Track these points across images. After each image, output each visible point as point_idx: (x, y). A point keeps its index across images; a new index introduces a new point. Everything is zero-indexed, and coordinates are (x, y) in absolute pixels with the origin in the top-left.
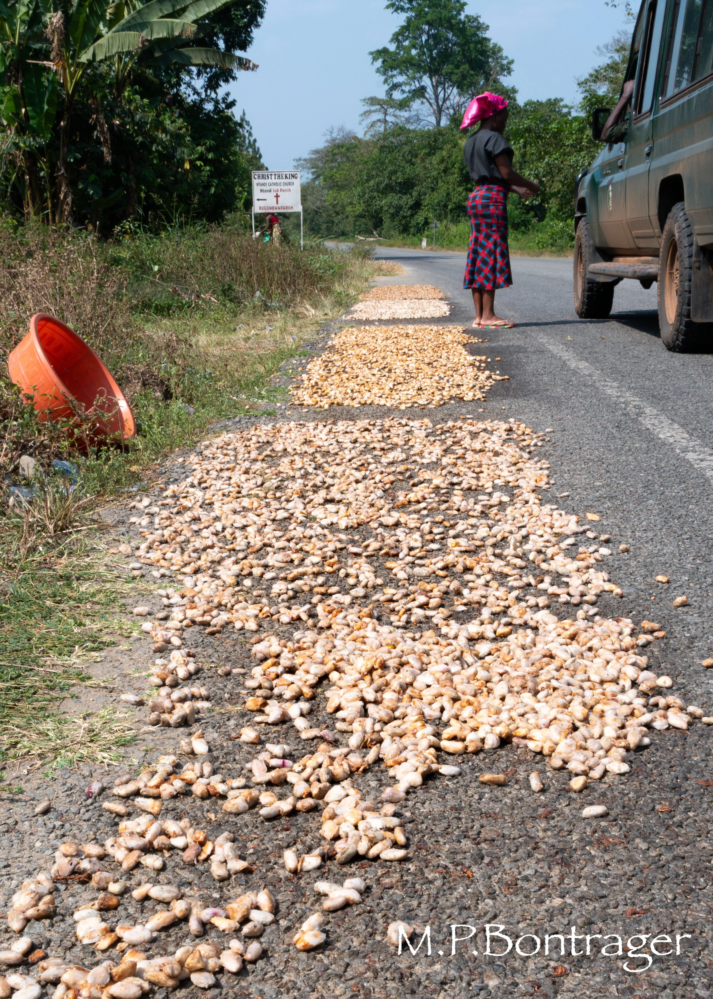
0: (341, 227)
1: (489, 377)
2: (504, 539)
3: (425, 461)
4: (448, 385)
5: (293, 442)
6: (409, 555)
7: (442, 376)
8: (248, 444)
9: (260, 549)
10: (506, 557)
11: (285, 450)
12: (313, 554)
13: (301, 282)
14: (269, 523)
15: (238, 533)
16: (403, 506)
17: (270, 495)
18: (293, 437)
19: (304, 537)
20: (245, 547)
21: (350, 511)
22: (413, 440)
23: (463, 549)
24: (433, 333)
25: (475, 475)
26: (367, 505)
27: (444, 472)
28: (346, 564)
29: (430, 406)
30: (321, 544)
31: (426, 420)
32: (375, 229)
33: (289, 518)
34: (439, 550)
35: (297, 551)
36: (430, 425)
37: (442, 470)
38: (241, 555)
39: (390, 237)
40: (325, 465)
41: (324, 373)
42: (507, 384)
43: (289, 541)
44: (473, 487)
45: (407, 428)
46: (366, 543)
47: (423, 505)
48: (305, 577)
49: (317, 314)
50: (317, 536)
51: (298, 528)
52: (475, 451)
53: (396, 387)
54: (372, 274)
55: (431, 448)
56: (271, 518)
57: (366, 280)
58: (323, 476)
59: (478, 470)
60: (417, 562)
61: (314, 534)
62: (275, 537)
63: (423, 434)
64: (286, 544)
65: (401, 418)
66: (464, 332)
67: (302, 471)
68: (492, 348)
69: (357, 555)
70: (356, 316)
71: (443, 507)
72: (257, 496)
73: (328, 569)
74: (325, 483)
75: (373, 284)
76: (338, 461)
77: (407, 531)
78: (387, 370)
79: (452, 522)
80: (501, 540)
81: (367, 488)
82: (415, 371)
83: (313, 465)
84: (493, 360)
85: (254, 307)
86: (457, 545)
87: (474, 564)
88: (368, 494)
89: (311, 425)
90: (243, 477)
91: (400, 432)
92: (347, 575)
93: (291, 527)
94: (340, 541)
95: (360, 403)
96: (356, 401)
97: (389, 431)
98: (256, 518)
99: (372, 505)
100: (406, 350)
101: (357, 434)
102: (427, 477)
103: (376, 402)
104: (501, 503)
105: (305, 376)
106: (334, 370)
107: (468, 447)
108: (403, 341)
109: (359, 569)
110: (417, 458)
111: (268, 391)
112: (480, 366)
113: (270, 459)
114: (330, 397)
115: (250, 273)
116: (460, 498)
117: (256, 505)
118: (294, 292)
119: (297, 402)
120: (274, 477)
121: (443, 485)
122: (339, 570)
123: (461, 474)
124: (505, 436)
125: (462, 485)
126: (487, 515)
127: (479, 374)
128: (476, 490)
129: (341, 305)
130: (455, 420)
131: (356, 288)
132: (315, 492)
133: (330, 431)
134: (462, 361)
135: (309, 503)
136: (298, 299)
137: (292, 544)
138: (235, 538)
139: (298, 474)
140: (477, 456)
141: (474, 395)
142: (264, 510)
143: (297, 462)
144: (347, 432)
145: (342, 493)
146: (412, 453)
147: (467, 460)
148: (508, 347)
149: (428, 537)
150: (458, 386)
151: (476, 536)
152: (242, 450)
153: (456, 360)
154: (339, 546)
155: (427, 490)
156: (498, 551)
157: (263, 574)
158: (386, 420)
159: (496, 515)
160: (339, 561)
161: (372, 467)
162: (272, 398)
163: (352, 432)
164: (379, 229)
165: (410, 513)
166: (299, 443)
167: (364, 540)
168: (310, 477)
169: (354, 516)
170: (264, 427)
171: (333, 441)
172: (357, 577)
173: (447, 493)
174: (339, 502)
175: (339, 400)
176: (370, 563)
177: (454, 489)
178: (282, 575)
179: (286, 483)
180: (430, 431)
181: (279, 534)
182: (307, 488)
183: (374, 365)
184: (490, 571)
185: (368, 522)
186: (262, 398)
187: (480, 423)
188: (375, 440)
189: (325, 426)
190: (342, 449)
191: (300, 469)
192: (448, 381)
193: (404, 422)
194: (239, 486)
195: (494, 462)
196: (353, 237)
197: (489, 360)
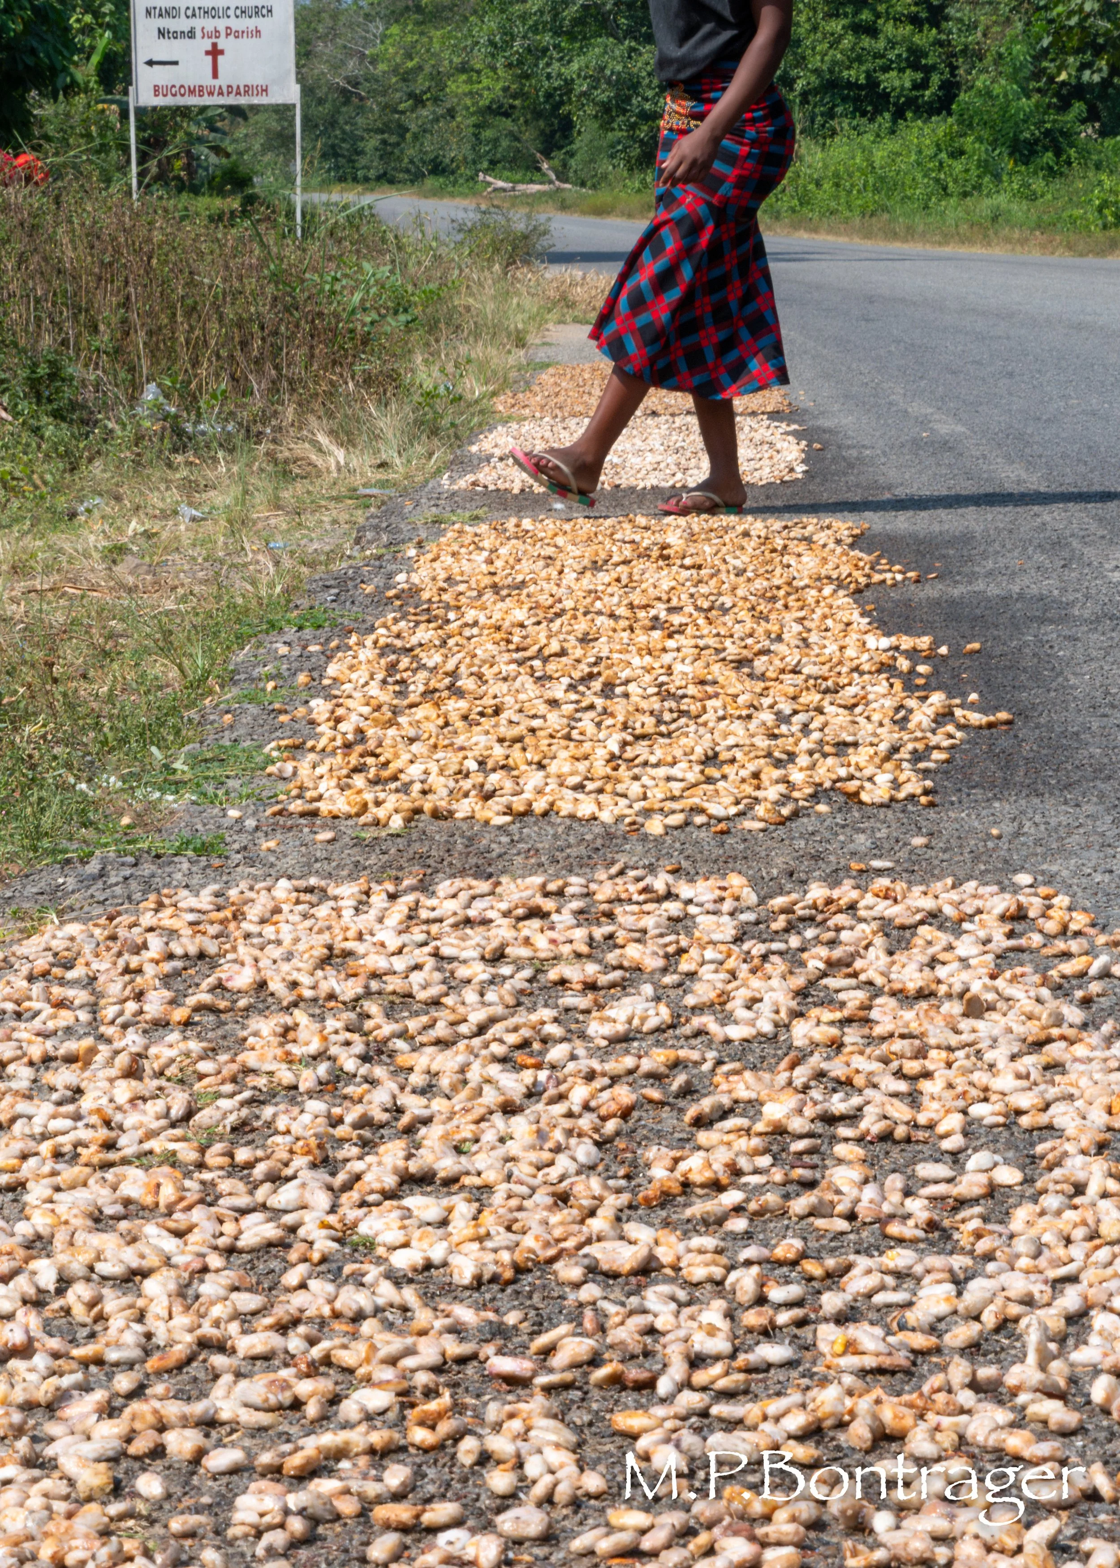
0: (429, 145)
1: (944, 717)
2: (1005, 1324)
3: (736, 1032)
4: (805, 744)
5: (289, 957)
6: (687, 1384)
7: (786, 708)
8: (134, 962)
9: (189, 1360)
10: (1014, 1392)
11: (262, 985)
12: (368, 1380)
13: (300, 354)
14: (215, 1261)
15: (112, 1302)
16: (666, 1199)
17: (213, 1157)
18: (287, 939)
19: (336, 1315)
20: (135, 1353)
21: (487, 1218)
22: (694, 952)
23: (870, 1362)
24: (750, 545)
25: (902, 1086)
26: (542, 1198)
27: (801, 1075)
28: (479, 1417)
29: (748, 824)
30: (391, 1343)
31: (736, 881)
32: (547, 153)
33: (284, 1245)
34: (790, 1364)
35: (313, 1370)
36: (750, 897)
37: (792, 1067)
38: (124, 1382)
39: (596, 182)
40: (400, 1044)
41: (385, 696)
42: (1004, 743)
43: (283, 1328)
44: (900, 1132)
45: (673, 908)
46: (543, 1340)
47: (732, 1197)
48: (345, 1464)
49: (354, 463)
50: (378, 1310)
51: (313, 1284)
52: (901, 996)
53: (630, 753)
54: (538, 319)
55: (756, 983)
56: (222, 1242)
57: (520, 342)
58: (394, 1086)
59: (912, 1067)
60: (719, 1409)
61: (368, 1308)
62: (236, 1315)
63: (727, 929)
64: (275, 1340)
65: (652, 869)
66: (857, 542)
67: (322, 1069)
68: (952, 602)
69: (514, 1382)
70: (486, 476)
71: (800, 1204)
72: (171, 1160)
73: (420, 1435)
74: (399, 1111)
75: (541, 355)
76: (441, 1030)
77: (682, 1295)
78: (597, 685)
79: (831, 1263)
80: (997, 1330)
81: (541, 1135)
82: (692, 690)
83: (359, 1048)
84: (956, 652)
85: (139, 439)
86: (851, 1348)
87: (909, 1421)
88: (546, 1156)
89: (348, 891)
90: (123, 1091)
91: (648, 922)
92: (485, 1459)
93: (292, 1278)
94: (456, 1330)
95: (509, 810)
96: (497, 804)
97: (610, 916)
98: (170, 1244)
99: (563, 1199)
100: (660, 610)
101: (502, 931)
102: (743, 1094)
103: (565, 808)
104: (992, 1191)
105: (320, 707)
106: (417, 685)
107: (879, 981)
108: (651, 577)
109: (524, 1436)
110: (708, 1021)
111: (195, 761)
112: (912, 671)
113: (210, 1019)
114: (405, 789)
115: (124, 321)
116: (855, 1174)
117: (168, 1193)
118: (274, 388)
119: (297, 806)
120: (228, 1088)
121: (797, 1124)
122: (457, 1437)
123: (859, 1081)
124: (1000, 942)
125: (863, 1125)
126: (946, 1235)
127: (912, 703)
128: (908, 1140)
129: (434, 432)
130: (833, 879)
131: (483, 369)
132: (367, 1146)
133: (412, 916)
134: (850, 652)
135: (347, 1187)
136: (290, 413)
137: (295, 1343)
138: (101, 1318)
139: (307, 1079)
140: (908, 1015)
141: (896, 784)
142: (198, 1214)
143: (302, 1034)
144: (468, 922)
145: (458, 1150)
146: (690, 1000)
147: (878, 1030)
148: (1005, 599)
149: (752, 1318)
150: (842, 747)
151: (912, 1317)
152: (115, 988)
153: (832, 648)
154: (454, 1347)
155: (743, 1144)
156: (986, 1372)
157: (200, 1454)
158: (602, 875)
159: (978, 1235)
160: (458, 1408)
161: (557, 1053)
162: (210, 790)
163: (486, 922)
164: (558, 155)
165: (690, 1227)
166: (307, 966)
167: (538, 1328)
168: (350, 1090)
169: (502, 1237)
170: (187, 899)
171: (421, 955)
172: (520, 1465)
173: (812, 1151)
174: (451, 1181)
175: (439, 799)
176: (560, 1416)
177: (834, 1139)
178: (266, 1458)
179: (268, 1112)
180: (749, 917)
181: (248, 1301)
182: (341, 1131)
183: (551, 667)
184: (962, 1444)
185: (552, 1261)
186: (177, 786)
187: (917, 890)
188: (566, 949)
189: (393, 897)
190: (453, 984)
191: (315, 1058)
192: (805, 729)
193: (659, 883)
194: (107, 1123)
195: (966, 1037)
196: (473, 178)
197: (943, 650)
